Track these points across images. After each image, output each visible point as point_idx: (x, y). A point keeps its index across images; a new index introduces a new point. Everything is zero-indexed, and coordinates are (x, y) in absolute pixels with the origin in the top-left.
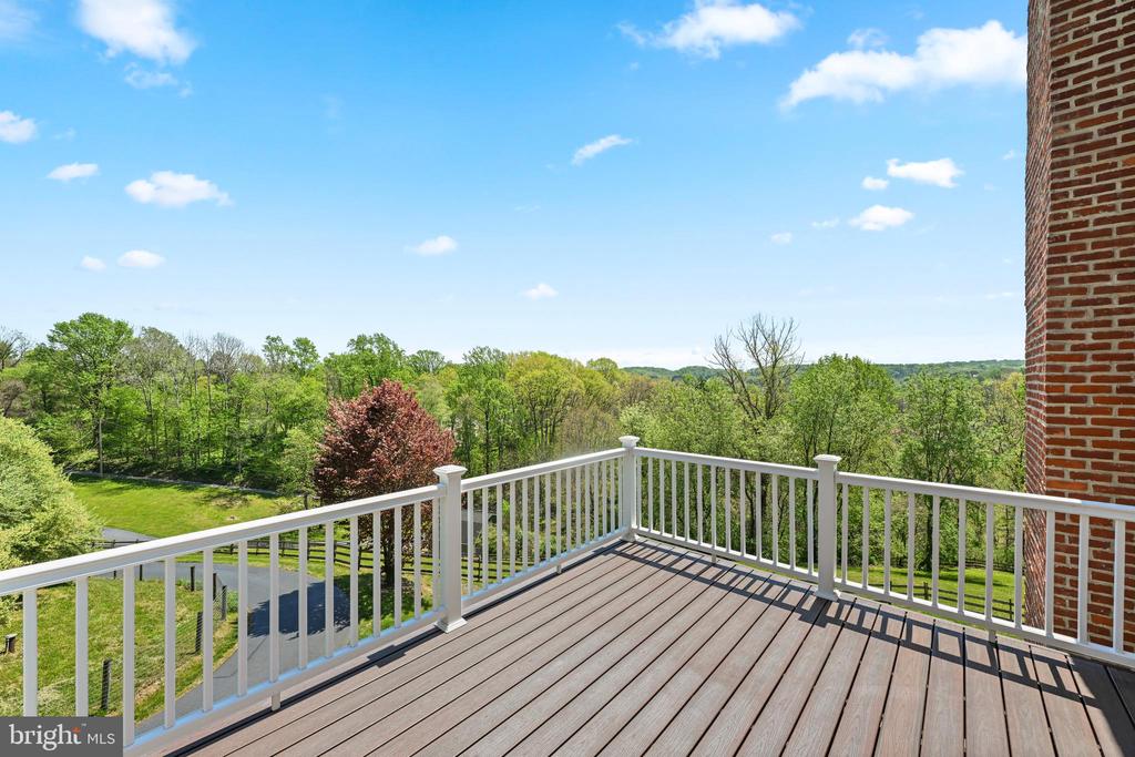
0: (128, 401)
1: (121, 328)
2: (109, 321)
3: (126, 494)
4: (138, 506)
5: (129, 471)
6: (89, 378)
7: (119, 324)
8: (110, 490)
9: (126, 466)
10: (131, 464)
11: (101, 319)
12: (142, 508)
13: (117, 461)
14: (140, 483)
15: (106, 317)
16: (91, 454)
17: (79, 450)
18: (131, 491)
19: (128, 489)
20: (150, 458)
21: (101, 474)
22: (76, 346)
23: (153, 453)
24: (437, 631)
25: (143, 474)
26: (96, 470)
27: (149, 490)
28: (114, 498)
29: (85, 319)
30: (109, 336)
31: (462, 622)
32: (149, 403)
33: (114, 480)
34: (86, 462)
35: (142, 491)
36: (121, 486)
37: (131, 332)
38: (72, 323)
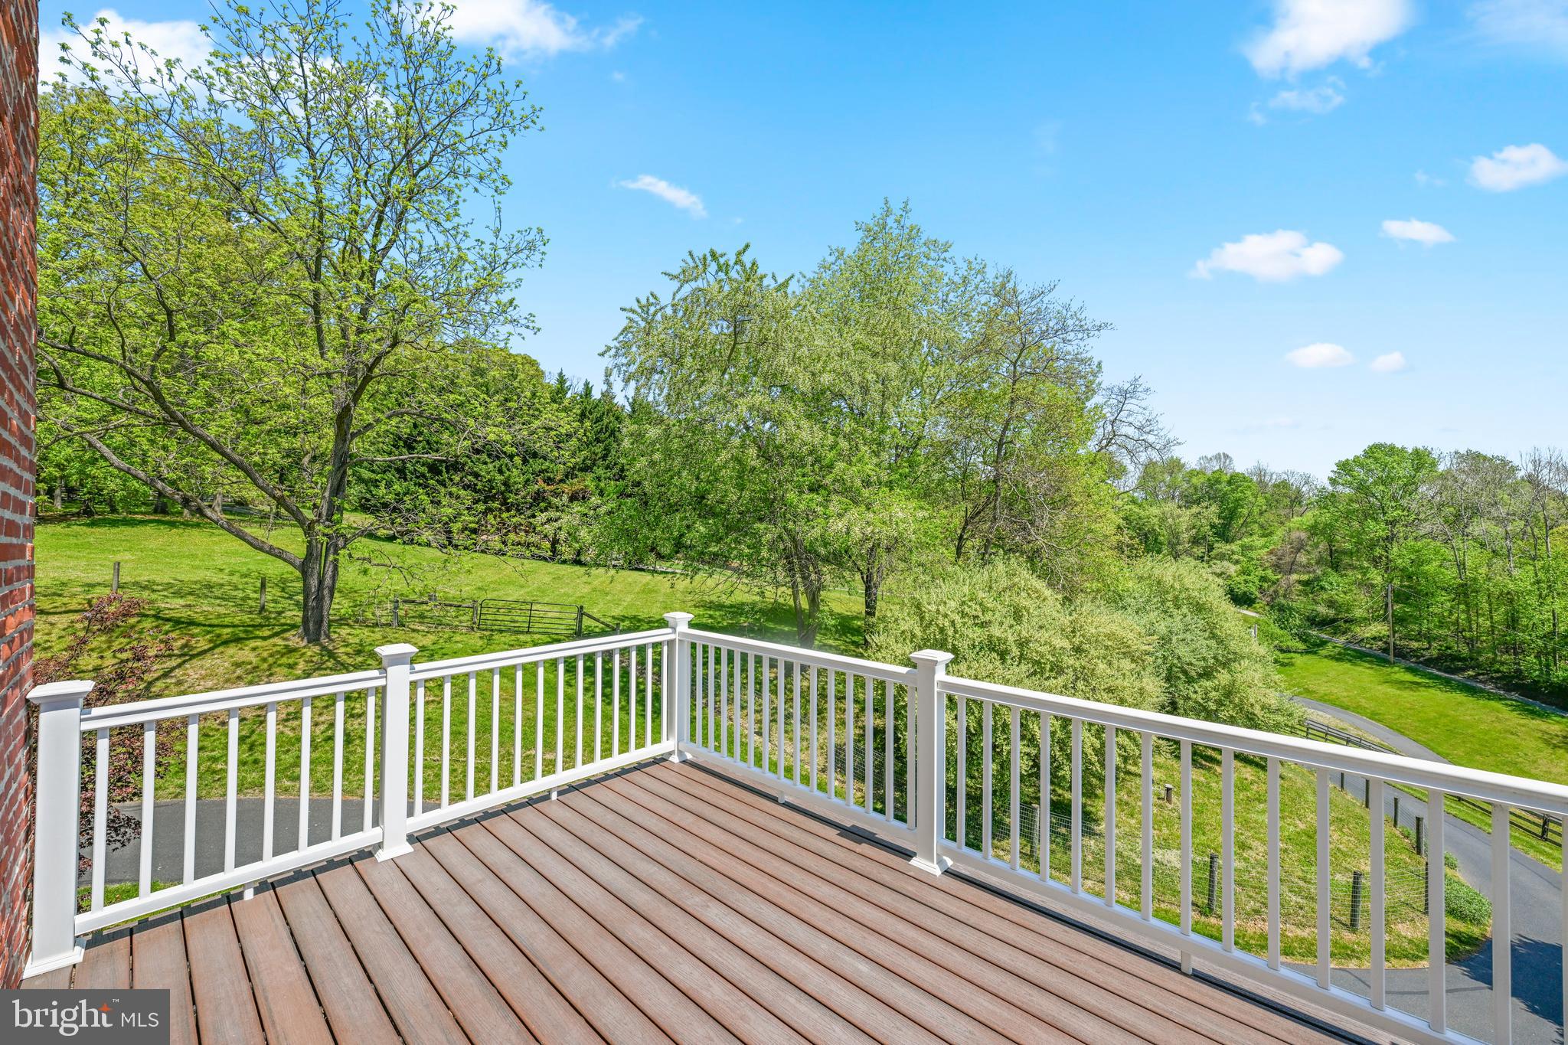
0: (1429, 562)
1: (1421, 459)
2: (1403, 450)
3: (1424, 693)
4: (1442, 715)
5: (1430, 662)
6: (1377, 529)
7: (1416, 451)
8: (1402, 682)
9: (1427, 654)
10: (1435, 653)
11: (1391, 450)
12: (1444, 720)
13: (1415, 645)
14: (1448, 682)
15: (1399, 446)
16: (1379, 629)
17: (1366, 621)
18: (1432, 691)
19: (1427, 686)
20: (1465, 650)
21: (1391, 658)
22: (1362, 488)
23: (1470, 642)
24: (908, 855)
25: (1454, 671)
26: (1386, 650)
27: (1460, 697)
28: (1406, 694)
29: (1372, 451)
30: (1404, 471)
31: (937, 871)
32: (1461, 566)
33: (1409, 669)
34: (1374, 639)
35: (1449, 695)
36: (1417, 679)
37: (1434, 464)
38: (1356, 459)
